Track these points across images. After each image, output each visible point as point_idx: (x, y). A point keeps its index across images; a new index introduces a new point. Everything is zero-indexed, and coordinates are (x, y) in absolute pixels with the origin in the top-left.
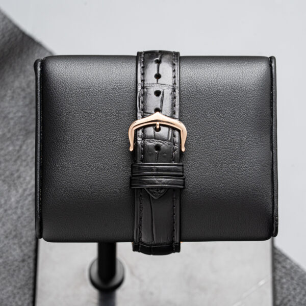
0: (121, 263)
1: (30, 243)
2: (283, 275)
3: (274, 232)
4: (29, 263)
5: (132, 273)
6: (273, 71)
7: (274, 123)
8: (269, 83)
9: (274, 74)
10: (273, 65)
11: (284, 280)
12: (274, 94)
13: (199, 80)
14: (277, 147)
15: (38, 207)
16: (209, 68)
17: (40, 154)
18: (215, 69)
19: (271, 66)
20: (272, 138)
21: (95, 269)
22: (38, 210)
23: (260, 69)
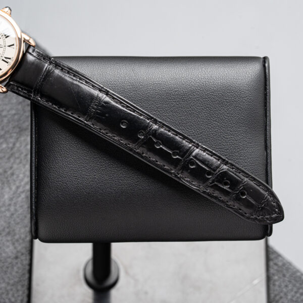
0: (116, 263)
1: (23, 240)
2: (275, 272)
3: (269, 232)
4: (22, 260)
5: (127, 273)
6: (267, 71)
7: (268, 123)
8: (263, 84)
9: (267, 74)
10: (267, 65)
11: (276, 278)
12: (268, 94)
13: (193, 81)
14: (271, 147)
15: (34, 207)
16: (204, 69)
17: (35, 155)
18: (209, 70)
19: (264, 66)
20: (266, 138)
21: (90, 269)
22: (34, 211)
23: (254, 69)
